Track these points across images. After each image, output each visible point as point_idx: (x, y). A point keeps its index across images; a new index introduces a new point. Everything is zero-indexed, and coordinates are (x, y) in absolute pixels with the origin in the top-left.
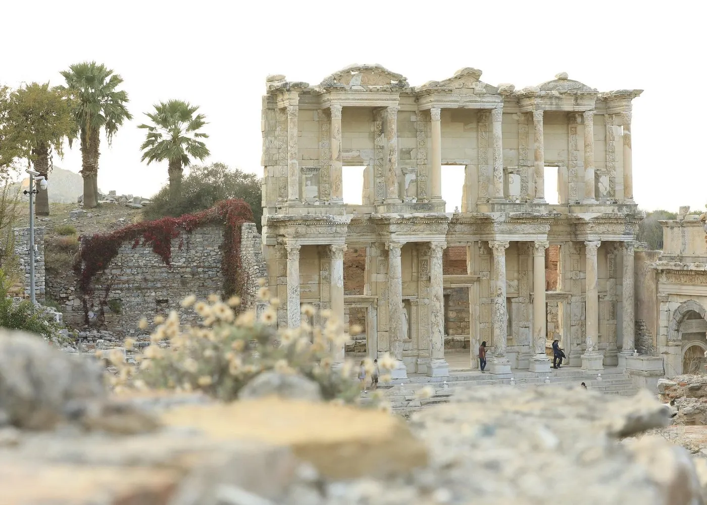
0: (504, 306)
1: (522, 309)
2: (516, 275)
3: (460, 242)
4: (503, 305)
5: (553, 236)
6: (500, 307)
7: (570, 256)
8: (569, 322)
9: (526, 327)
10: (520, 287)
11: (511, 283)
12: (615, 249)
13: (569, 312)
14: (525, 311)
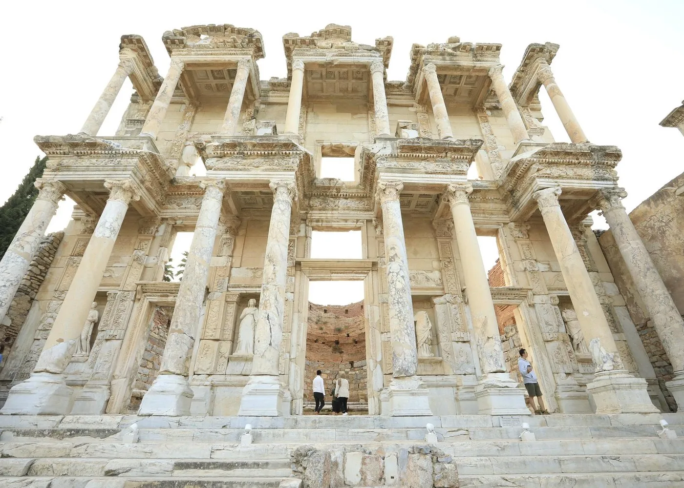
0: (403, 277)
1: (453, 313)
2: (435, 264)
3: (346, 221)
4: (402, 273)
5: (484, 215)
6: (395, 279)
7: (515, 242)
8: (539, 336)
9: (464, 342)
10: (444, 279)
11: (430, 275)
12: (582, 234)
13: (536, 320)
14: (458, 315)
